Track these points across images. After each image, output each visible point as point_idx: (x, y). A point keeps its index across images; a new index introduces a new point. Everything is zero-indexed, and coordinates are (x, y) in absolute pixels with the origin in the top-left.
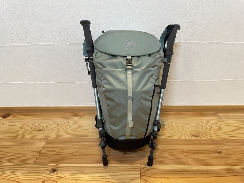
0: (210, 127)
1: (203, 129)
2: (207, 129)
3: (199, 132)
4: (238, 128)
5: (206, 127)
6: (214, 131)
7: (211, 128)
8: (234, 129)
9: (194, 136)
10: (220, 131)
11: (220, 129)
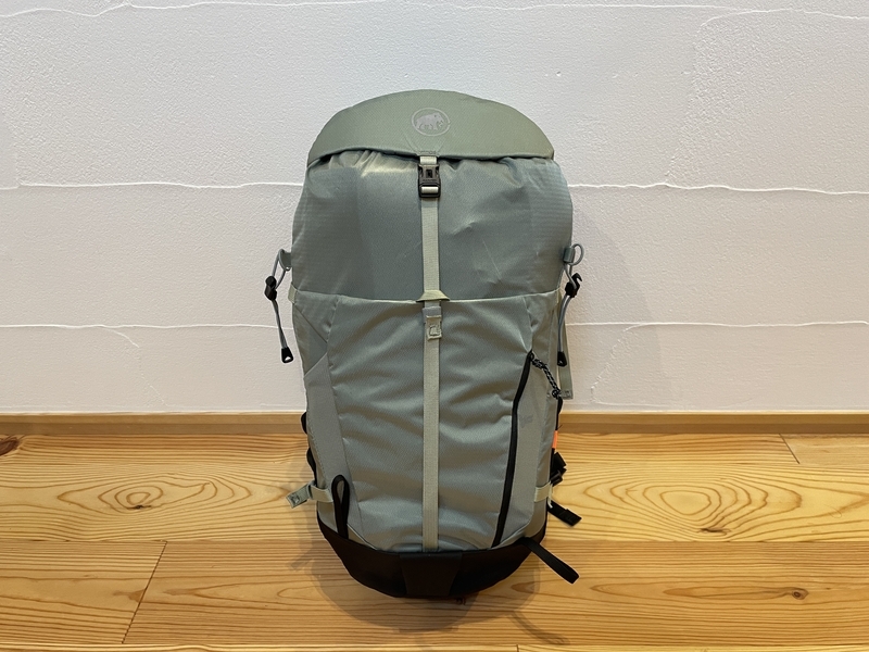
0: (762, 495)
1: (736, 501)
2: (750, 503)
3: (722, 515)
5: (748, 494)
6: (778, 510)
7: (764, 500)
8: (845, 504)
9: (706, 529)
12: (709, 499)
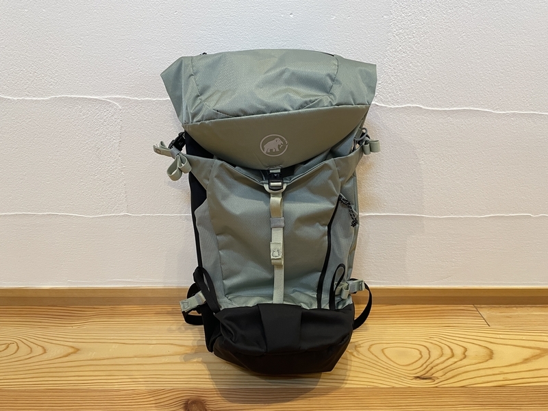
0: (463, 350)
1: (442, 355)
2: (453, 356)
3: (431, 365)
4: (538, 352)
5: (451, 350)
6: (474, 361)
7: (464, 354)
8: (527, 357)
9: (418, 377)
10: (490, 363)
11: (491, 355)
12: (421, 354)
